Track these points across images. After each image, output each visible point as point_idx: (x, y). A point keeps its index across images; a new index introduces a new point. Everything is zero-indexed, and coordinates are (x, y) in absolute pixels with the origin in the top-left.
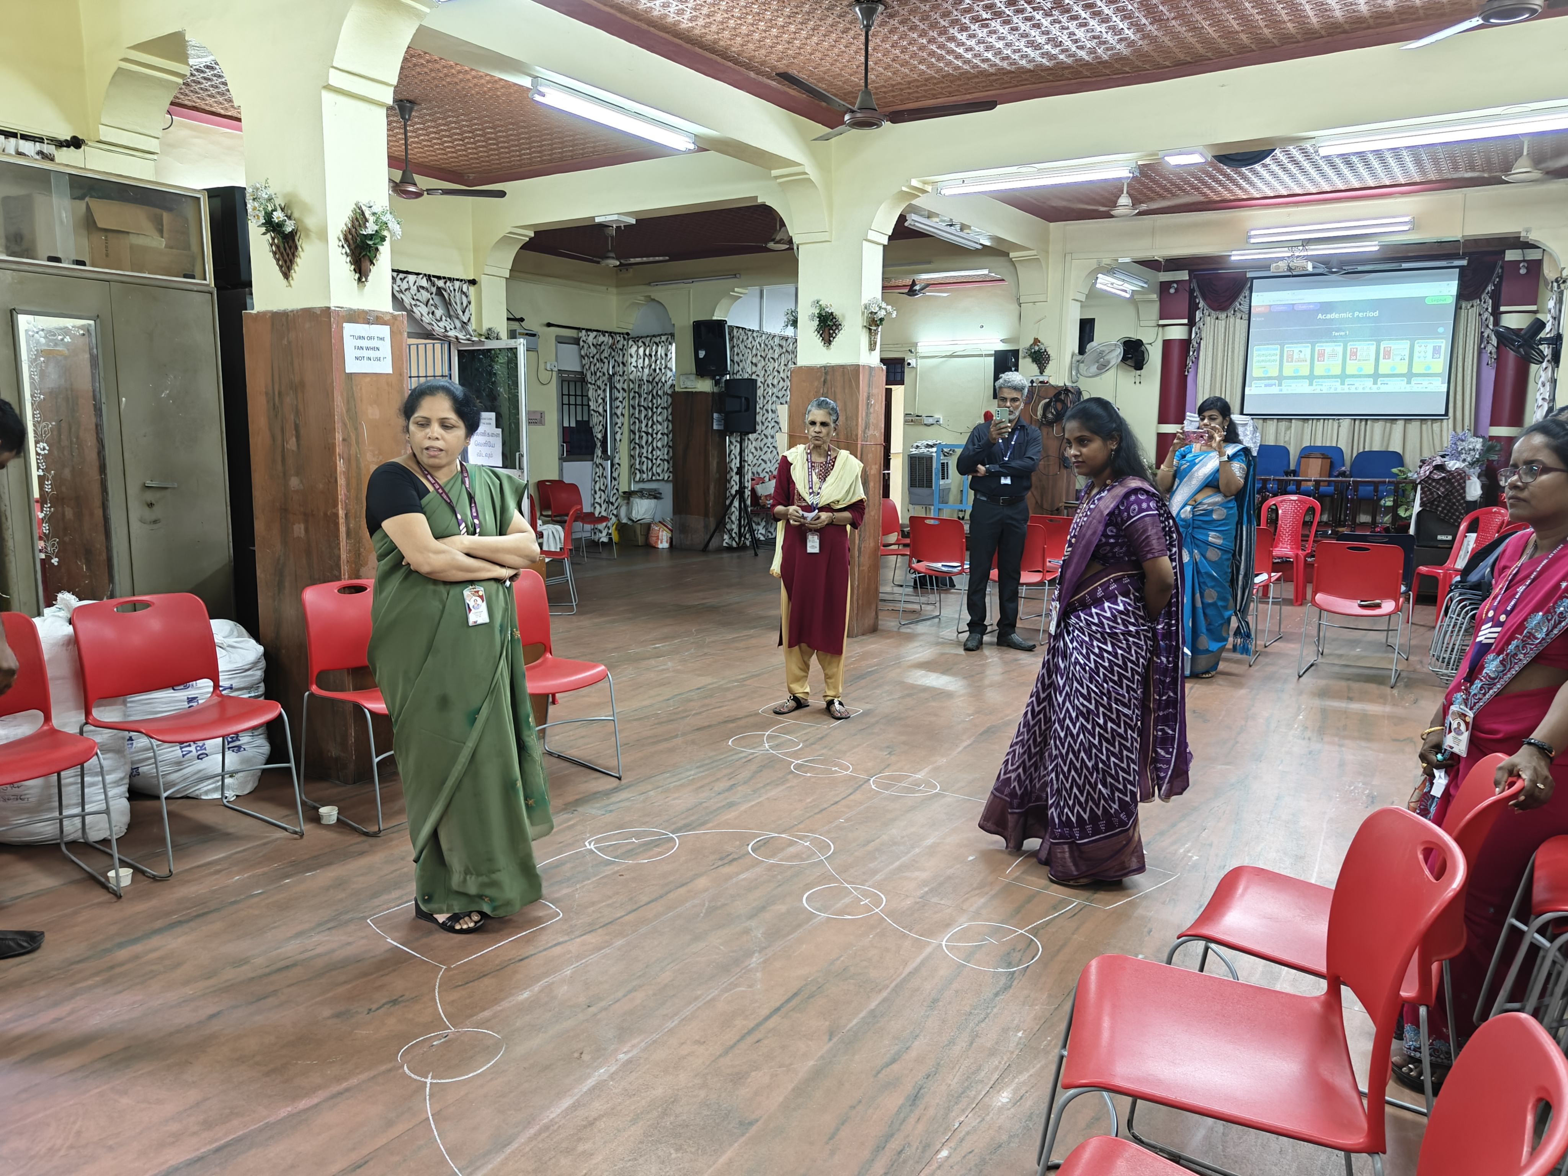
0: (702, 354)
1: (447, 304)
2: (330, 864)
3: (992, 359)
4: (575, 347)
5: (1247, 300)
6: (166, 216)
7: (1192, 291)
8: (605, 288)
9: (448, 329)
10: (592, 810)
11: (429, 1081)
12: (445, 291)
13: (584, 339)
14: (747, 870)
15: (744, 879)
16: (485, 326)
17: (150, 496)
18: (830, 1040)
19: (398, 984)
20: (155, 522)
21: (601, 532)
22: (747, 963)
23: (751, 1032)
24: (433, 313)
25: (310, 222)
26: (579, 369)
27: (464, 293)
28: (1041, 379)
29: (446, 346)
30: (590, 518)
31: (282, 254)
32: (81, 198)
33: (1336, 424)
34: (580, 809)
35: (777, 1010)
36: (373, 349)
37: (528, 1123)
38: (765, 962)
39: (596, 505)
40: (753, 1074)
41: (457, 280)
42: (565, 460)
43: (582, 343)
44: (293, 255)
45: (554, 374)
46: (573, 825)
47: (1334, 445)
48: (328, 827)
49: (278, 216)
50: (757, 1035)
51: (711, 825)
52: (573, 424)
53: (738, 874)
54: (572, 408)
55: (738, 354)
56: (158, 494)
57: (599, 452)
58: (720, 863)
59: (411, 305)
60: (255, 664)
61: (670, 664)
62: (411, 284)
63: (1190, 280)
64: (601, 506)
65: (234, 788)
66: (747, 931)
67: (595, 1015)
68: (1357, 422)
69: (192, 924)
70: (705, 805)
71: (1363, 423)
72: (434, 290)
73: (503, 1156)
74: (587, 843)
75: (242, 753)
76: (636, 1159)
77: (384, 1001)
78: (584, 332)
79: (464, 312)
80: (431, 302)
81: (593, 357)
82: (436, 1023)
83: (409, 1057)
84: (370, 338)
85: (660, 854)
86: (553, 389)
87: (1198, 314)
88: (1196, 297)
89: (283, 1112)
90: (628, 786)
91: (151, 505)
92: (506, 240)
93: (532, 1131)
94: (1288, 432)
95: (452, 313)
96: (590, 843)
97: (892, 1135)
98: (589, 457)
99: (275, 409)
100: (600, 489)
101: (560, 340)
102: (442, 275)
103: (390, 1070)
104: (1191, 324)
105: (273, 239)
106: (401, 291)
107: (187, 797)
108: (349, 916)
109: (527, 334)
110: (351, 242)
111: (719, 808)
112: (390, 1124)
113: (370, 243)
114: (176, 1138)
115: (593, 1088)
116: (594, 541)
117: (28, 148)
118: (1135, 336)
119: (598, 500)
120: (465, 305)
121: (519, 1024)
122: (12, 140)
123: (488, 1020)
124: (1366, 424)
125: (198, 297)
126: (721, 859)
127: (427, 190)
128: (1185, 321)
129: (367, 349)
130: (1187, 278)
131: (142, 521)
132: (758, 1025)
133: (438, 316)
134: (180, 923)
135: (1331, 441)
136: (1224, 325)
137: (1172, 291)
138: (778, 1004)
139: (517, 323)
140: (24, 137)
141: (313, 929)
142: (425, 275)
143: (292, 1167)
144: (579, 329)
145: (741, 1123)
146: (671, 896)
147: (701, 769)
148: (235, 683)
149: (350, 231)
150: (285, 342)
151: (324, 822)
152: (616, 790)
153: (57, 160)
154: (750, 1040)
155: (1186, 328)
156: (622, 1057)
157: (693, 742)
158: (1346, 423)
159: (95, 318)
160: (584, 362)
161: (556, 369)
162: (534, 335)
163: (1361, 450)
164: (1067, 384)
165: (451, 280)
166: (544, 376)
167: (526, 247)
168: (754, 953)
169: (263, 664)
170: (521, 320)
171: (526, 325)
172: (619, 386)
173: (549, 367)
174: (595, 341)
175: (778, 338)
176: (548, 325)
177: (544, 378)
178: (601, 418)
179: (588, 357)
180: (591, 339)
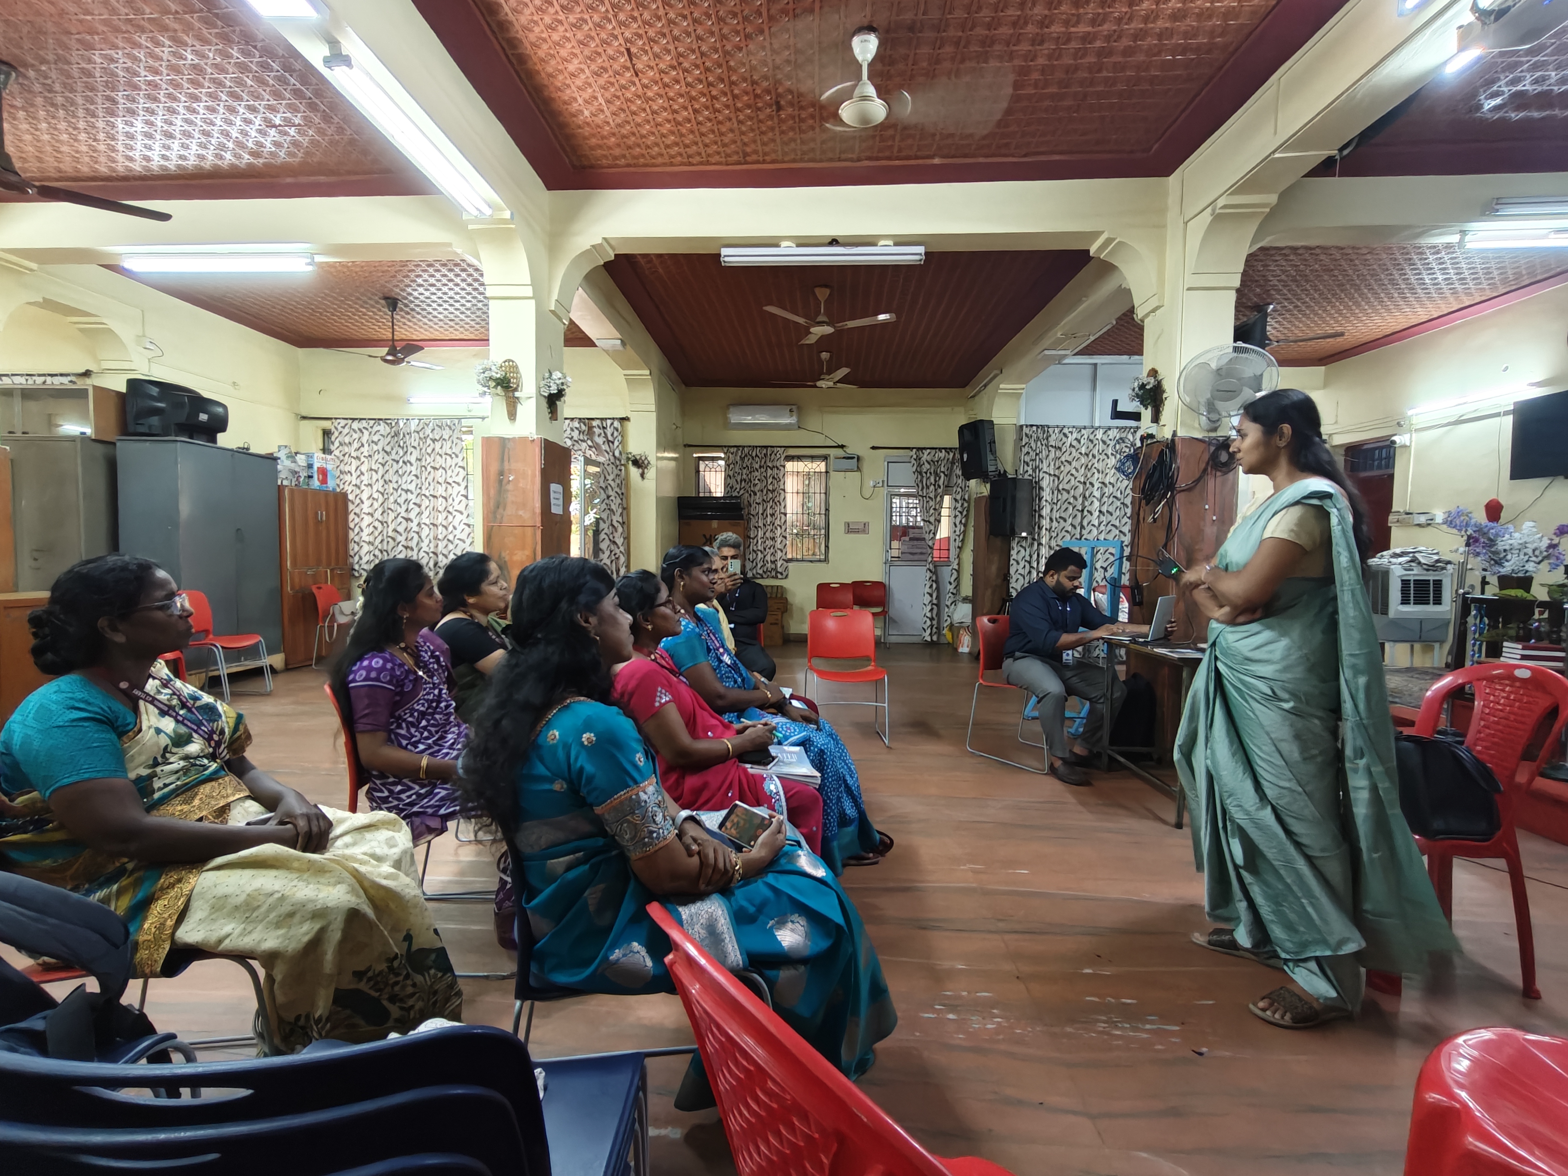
0: (965, 457)
13: (915, 456)
27: (615, 428)
28: (1150, 431)
41: (609, 419)
42: (892, 564)
43: (913, 461)
78: (915, 450)
100: (927, 592)
101: (891, 460)
119: (925, 602)
144: (910, 449)
164: (1180, 434)
165: (604, 419)
170: (842, 447)
171: (850, 451)
172: (958, 497)
173: (872, 484)
174: (929, 458)
175: (1116, 431)
176: (873, 448)
177: (867, 493)
178: (932, 528)
179: (920, 473)
180: (925, 456)
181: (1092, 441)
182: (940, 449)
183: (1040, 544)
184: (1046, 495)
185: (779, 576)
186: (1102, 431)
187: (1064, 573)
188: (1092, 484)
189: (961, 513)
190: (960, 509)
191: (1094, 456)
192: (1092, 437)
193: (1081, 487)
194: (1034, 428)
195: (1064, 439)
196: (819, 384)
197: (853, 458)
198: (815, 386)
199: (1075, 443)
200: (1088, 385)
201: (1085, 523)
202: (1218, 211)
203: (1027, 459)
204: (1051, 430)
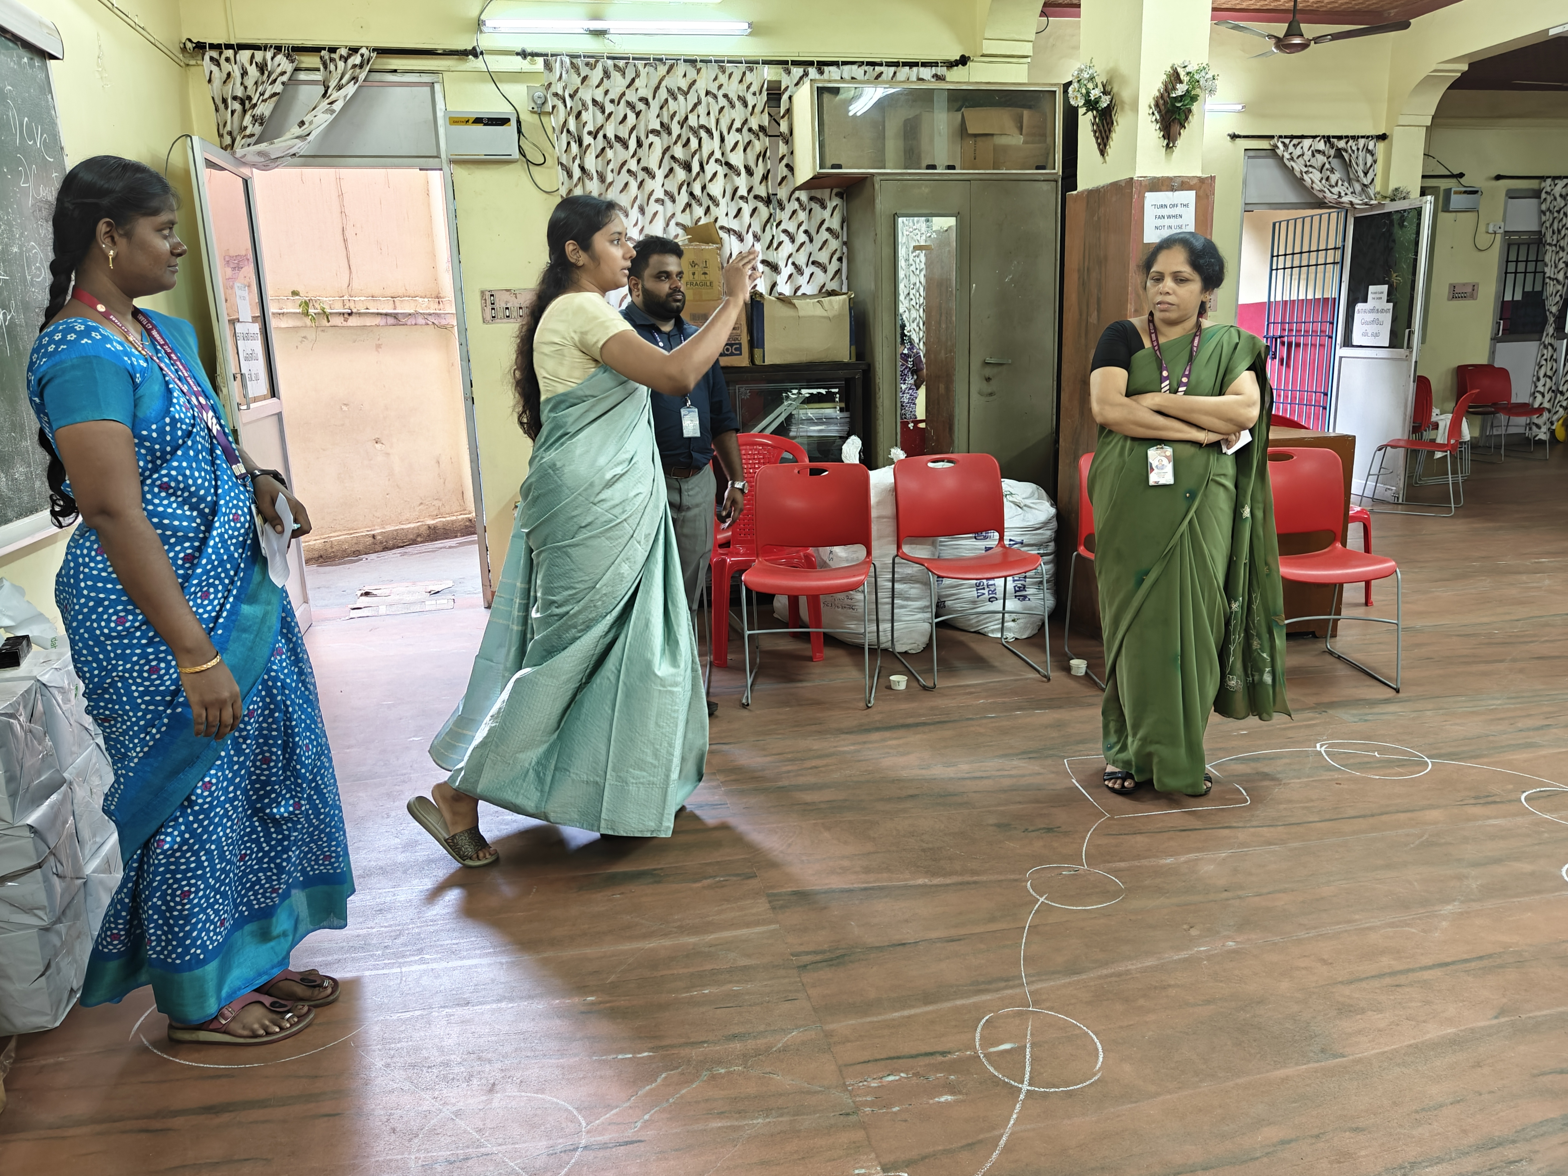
1: (1347, 166)
2: (1060, 707)
4: (1534, 201)
6: (1026, 113)
9: (1343, 194)
10: (1346, 716)
11: (1042, 900)
12: (1346, 151)
13: (1549, 189)
14: (1505, 817)
15: (1493, 825)
16: (1392, 186)
17: (988, 372)
18: (1496, 1017)
19: (1061, 816)
20: (991, 394)
21: (1539, 427)
22: (1436, 908)
23: (1393, 974)
24: (1328, 179)
25: (1125, 94)
26: (1535, 228)
27: (1368, 151)
29: (1343, 214)
30: (1525, 409)
31: (1100, 132)
32: (959, 110)
34: (1330, 712)
35: (1447, 964)
36: (1175, 216)
37: (1105, 964)
38: (1462, 913)
39: (1537, 394)
40: (1370, 1013)
41: (1363, 137)
42: (1500, 340)
43: (1543, 195)
44: (1110, 131)
45: (1498, 237)
46: (1314, 725)
48: (1076, 678)
49: (1095, 93)
50: (1402, 979)
51: (1485, 760)
52: (1518, 297)
53: (1489, 818)
54: (1520, 277)
56: (995, 370)
57: (1550, 330)
58: (1473, 801)
59: (1301, 172)
60: (1045, 524)
61: (1547, 582)
62: (1306, 149)
64: (1543, 396)
65: (1014, 631)
66: (1460, 878)
67: (1227, 900)
69: (932, 727)
70: (1491, 738)
72: (1332, 152)
73: (1068, 980)
74: (1318, 745)
75: (1027, 602)
76: (1187, 1034)
77: (1043, 826)
78: (1549, 181)
79: (1366, 174)
80: (1327, 166)
81: (1558, 212)
82: (1075, 858)
83: (1036, 876)
84: (1174, 206)
85: (1401, 774)
86: (1494, 257)
89: (920, 881)
90: (1401, 701)
91: (988, 379)
92: (1429, 81)
93: (1105, 972)
95: (1352, 176)
96: (1321, 746)
97: (1514, 1142)
98: (1537, 336)
99: (1083, 284)
100: (1545, 375)
101: (1512, 195)
102: (1344, 134)
103: (1016, 880)
105: (1095, 118)
106: (1292, 159)
107: (977, 632)
108: (1051, 752)
109: (1465, 192)
110: (1162, 107)
111: (1509, 746)
112: (993, 919)
113: (1179, 105)
114: (844, 870)
115: (1185, 960)
116: (1528, 439)
117: (926, 73)
119: (1540, 388)
120: (1369, 165)
121: (1147, 883)
122: (915, 69)
123: (1121, 870)
125: (1045, 186)
126: (1476, 798)
127: (1314, 39)
129: (1169, 217)
131: (980, 393)
132: (1408, 971)
133: (1333, 181)
134: (924, 724)
138: (1449, 960)
139: (1454, 181)
140: (924, 65)
141: (1017, 755)
142: (1324, 137)
143: (907, 921)
144: (1543, 178)
145: (1323, 1051)
146: (1384, 818)
147: (1513, 701)
148: (1026, 539)
149: (1162, 96)
150: (1096, 218)
151: (1073, 672)
152: (1387, 701)
153: (948, 79)
154: (1388, 980)
156: (1231, 944)
157: (1521, 671)
159: (956, 215)
160: (1544, 218)
161: (1502, 231)
162: (1475, 192)
165: (1354, 138)
166: (1483, 240)
167: (1457, 85)
168: (1454, 900)
169: (1054, 524)
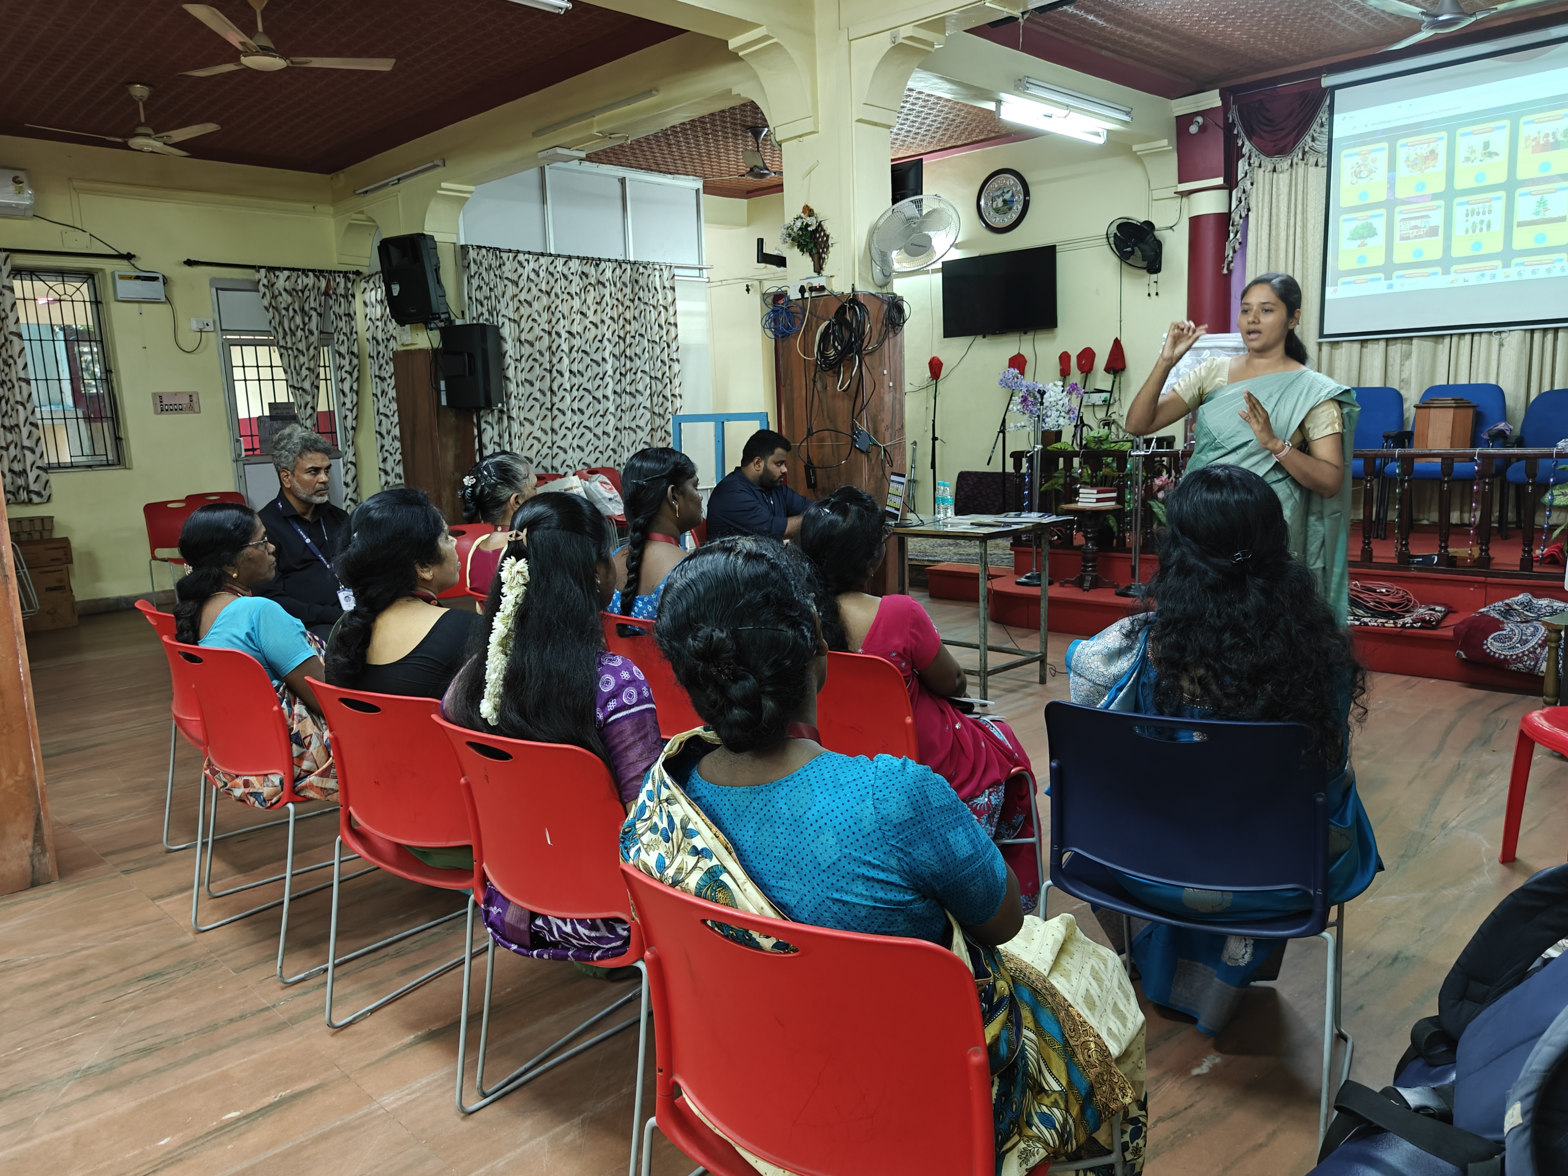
0: (396, 289)
3: (940, 275)
5: (1326, 129)
7: (1228, 128)
8: (310, 206)
28: (817, 282)
33: (1495, 340)
47: (1493, 381)
55: (480, 288)
63: (1225, 107)
68: (1537, 336)
71: (1550, 336)
87: (1242, 166)
88: (1237, 136)
94: (1407, 363)
104: (1231, 183)
118: (1139, 216)
124: (1555, 339)
128: (1220, 181)
130: (1218, 103)
135: (1487, 374)
136: (1288, 181)
137: (1193, 129)
155: (1225, 192)
158: (1514, 339)
163: (1546, 388)
164: (858, 288)
170: (129, 257)
171: (144, 264)
172: (343, 350)
173: (194, 325)
174: (288, 285)
175: (577, 262)
176: (189, 263)
177: (189, 340)
178: (309, 398)
179: (276, 308)
180: (281, 282)
181: (552, 274)
182: (305, 272)
183: (510, 418)
184: (509, 347)
185: (35, 499)
186: (562, 261)
187: (771, 458)
188: (559, 335)
189: (351, 374)
190: (347, 368)
191: (557, 295)
192: (551, 269)
193: (546, 336)
194: (484, 251)
195: (520, 270)
196: (136, 142)
197: (155, 279)
198: (125, 146)
199: (533, 276)
200: (536, 193)
201: (555, 388)
202: (900, 40)
203: (480, 296)
204: (505, 256)
